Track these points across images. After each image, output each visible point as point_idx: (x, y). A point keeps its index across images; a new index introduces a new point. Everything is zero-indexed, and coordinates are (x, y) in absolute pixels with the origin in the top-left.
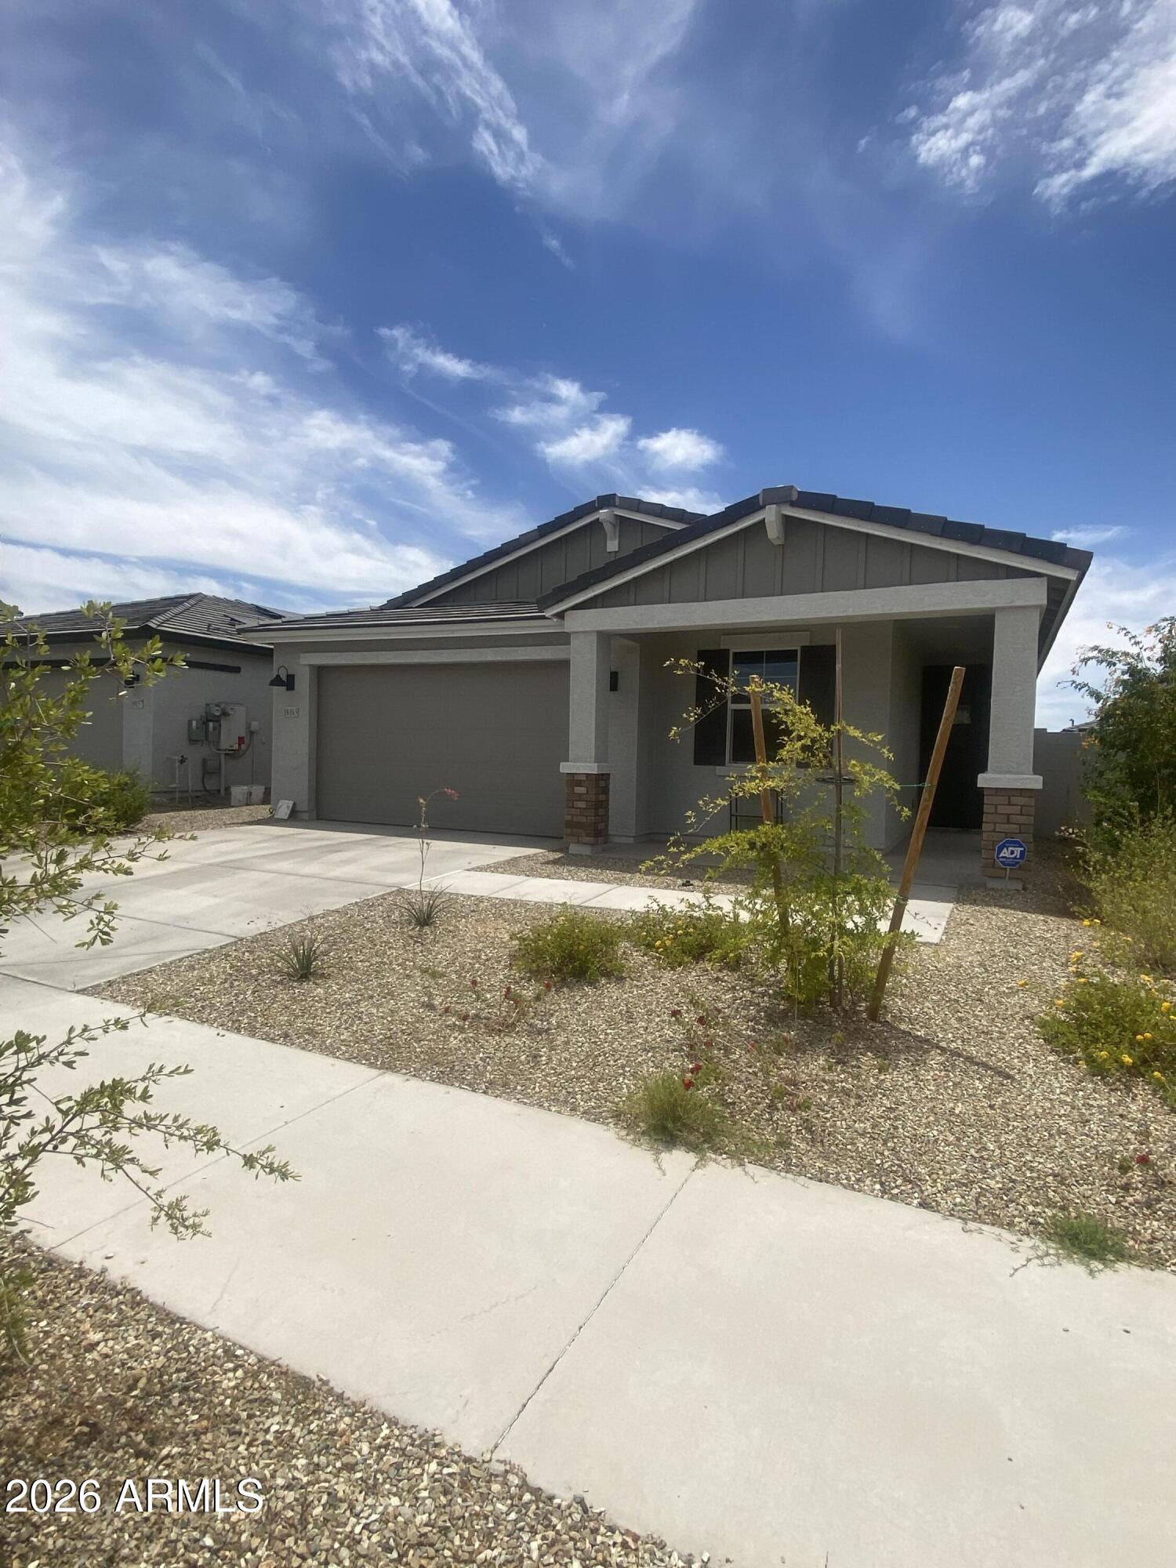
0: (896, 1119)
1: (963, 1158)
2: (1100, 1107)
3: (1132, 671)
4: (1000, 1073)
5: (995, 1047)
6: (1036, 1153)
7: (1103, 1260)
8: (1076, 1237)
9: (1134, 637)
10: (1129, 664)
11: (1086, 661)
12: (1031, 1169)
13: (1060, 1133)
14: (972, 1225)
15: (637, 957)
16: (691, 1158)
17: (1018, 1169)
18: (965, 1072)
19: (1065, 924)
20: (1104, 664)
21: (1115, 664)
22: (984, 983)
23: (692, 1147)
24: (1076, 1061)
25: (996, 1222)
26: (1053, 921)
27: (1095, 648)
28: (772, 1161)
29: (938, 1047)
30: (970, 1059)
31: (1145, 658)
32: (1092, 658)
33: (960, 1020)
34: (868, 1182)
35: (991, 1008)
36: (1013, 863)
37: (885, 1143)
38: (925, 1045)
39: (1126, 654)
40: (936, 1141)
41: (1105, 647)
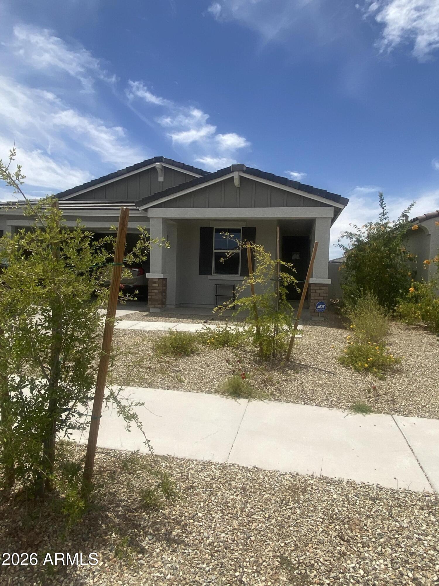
0: (303, 386)
1: (325, 394)
2: (359, 380)
3: (358, 241)
4: (329, 372)
5: (326, 366)
6: (344, 392)
7: (366, 413)
8: (359, 408)
9: (358, 229)
10: (357, 238)
11: (343, 237)
12: (344, 395)
13: (350, 386)
14: (331, 409)
15: (200, 347)
16: (247, 400)
17: (340, 395)
18: (320, 373)
19: (340, 331)
20: (349, 238)
21: (352, 238)
22: (319, 349)
23: (246, 397)
24: (351, 369)
25: (337, 407)
26: (336, 330)
27: (346, 232)
28: (270, 398)
29: (310, 367)
30: (320, 369)
31: (362, 236)
32: (345, 236)
33: (314, 359)
34: (300, 401)
35: (322, 356)
36: (322, 310)
37: (302, 392)
38: (306, 367)
39: (356, 235)
40: (316, 390)
41: (349, 232)
